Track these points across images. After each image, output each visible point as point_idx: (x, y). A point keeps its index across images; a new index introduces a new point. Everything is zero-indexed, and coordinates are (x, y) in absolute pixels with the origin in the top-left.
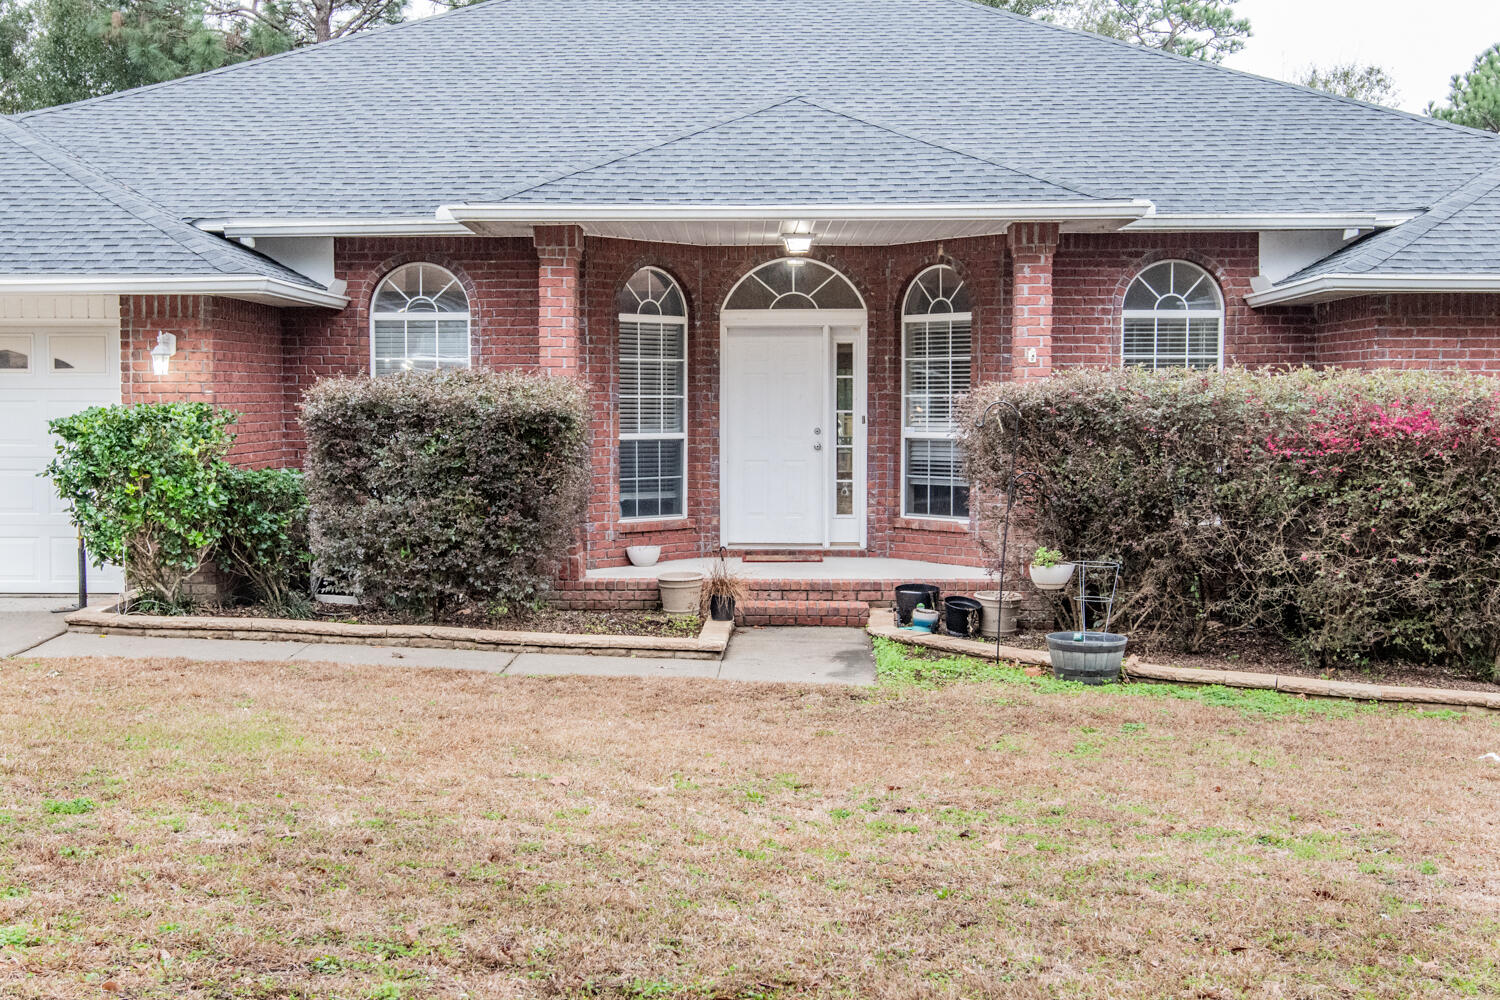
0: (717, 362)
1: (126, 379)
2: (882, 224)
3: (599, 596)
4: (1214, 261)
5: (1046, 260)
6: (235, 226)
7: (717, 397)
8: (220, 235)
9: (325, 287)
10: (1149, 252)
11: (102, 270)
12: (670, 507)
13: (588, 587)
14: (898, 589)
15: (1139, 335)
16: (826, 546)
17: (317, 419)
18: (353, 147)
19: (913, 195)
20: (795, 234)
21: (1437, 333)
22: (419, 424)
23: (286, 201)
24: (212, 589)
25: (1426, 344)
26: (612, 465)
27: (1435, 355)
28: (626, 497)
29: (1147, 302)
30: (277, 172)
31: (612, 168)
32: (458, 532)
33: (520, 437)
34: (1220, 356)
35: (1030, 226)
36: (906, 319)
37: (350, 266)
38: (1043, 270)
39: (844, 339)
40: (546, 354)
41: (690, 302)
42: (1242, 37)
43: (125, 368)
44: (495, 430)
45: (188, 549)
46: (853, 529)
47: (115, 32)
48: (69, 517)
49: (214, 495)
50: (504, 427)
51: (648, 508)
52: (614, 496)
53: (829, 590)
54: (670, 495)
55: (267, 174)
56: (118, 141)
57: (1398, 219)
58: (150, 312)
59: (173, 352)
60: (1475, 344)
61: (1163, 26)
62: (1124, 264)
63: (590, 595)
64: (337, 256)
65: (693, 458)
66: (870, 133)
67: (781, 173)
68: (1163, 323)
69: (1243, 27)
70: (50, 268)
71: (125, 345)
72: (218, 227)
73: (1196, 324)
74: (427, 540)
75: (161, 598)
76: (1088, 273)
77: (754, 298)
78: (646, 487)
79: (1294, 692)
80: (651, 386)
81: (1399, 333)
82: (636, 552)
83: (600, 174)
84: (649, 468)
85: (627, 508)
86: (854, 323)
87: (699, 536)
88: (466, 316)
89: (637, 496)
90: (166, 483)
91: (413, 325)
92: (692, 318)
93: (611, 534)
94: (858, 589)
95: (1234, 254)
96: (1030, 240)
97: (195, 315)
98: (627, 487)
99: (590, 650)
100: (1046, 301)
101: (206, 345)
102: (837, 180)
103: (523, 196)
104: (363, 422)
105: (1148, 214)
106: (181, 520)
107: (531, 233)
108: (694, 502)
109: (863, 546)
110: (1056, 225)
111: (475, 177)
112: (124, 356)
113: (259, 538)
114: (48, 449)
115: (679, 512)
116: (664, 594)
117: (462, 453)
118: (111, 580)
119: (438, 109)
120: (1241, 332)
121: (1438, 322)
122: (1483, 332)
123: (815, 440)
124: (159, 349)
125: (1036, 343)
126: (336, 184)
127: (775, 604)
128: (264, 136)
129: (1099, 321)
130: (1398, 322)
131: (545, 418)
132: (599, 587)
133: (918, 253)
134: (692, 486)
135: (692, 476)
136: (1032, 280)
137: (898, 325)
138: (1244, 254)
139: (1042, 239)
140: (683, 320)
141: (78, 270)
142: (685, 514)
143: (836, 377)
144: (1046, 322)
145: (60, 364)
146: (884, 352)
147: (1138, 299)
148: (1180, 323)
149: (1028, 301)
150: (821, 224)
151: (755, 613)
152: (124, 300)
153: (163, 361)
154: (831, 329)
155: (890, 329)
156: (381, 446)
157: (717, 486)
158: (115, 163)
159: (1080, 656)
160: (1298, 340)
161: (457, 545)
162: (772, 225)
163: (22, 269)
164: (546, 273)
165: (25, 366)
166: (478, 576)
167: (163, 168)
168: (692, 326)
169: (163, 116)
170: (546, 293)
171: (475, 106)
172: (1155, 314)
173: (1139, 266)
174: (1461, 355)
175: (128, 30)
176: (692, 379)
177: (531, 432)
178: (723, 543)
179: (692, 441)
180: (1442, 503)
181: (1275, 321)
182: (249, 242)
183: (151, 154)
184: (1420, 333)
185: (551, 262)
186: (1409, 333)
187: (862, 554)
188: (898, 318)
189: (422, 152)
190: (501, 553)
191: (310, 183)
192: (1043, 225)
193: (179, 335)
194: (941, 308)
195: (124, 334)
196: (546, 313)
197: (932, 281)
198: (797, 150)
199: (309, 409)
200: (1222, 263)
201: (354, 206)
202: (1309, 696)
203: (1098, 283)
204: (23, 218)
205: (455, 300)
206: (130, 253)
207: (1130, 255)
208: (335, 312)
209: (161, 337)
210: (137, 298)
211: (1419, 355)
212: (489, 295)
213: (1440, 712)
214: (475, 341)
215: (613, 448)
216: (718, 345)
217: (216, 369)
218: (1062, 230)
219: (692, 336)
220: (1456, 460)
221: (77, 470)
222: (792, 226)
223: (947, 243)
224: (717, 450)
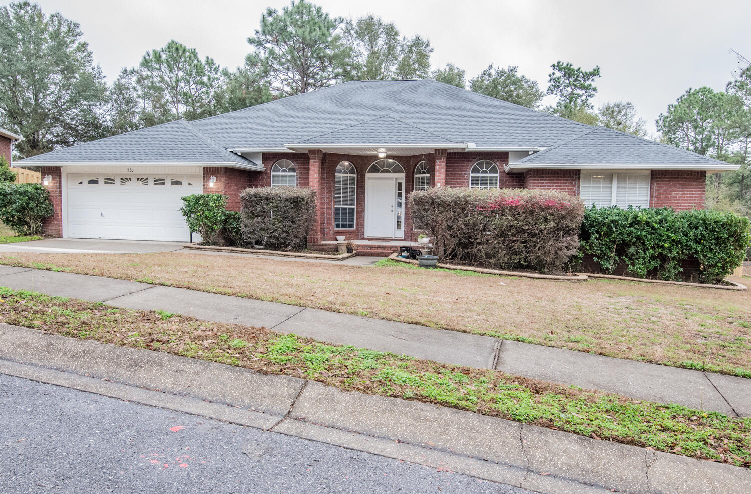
0: (365, 187)
1: (204, 188)
2: (406, 149)
3: (323, 247)
4: (496, 160)
5: (443, 159)
6: (236, 149)
7: (364, 196)
8: (232, 152)
9: (259, 165)
10: (478, 157)
11: (197, 160)
12: (351, 226)
13: (321, 245)
14: (401, 248)
15: (475, 181)
16: (393, 238)
17: (243, 197)
18: (272, 129)
19: (406, 142)
20: (380, 152)
21: (545, 180)
22: (267, 199)
23: (250, 143)
24: (223, 241)
25: (543, 183)
26: (333, 214)
27: (545, 186)
28: (337, 223)
29: (478, 171)
30: (250, 135)
31: (330, 134)
32: (276, 227)
33: (291, 203)
34: (498, 187)
35: (439, 150)
36: (415, 176)
37: (266, 160)
38: (443, 162)
39: (400, 181)
40: (311, 183)
41: (357, 170)
42: (594, 93)
43: (204, 185)
44: (285, 201)
45: (213, 230)
46: (401, 234)
47: (244, 96)
48: (185, 221)
49: (220, 216)
50: (287, 200)
51: (344, 226)
52: (333, 223)
53: (384, 247)
54: (351, 223)
55: (248, 136)
56: (214, 128)
57: (542, 149)
58: (210, 171)
59: (215, 181)
60: (556, 183)
61: (569, 89)
62: (471, 161)
63: (321, 247)
64: (263, 158)
65: (357, 213)
66: (402, 124)
67: (373, 136)
68: (482, 177)
69: (594, 89)
70: (185, 160)
71: (204, 179)
72: (232, 150)
73: (491, 178)
74: (269, 229)
75: (208, 242)
76: (460, 163)
77: (375, 169)
78: (343, 220)
79: (478, 272)
80: (345, 192)
81: (535, 180)
82: (339, 237)
83: (327, 136)
84: (344, 215)
85: (338, 226)
86: (401, 176)
87: (359, 233)
88: (295, 174)
89: (341, 223)
90: (207, 213)
91: (282, 176)
92: (358, 175)
93: (332, 232)
94: (391, 247)
95: (502, 158)
96: (439, 154)
97: (221, 171)
98: (336, 220)
99: (307, 257)
100: (443, 171)
101: (223, 179)
102: (388, 137)
103: (304, 142)
104: (254, 198)
105: (472, 147)
106: (211, 222)
107: (307, 152)
108: (357, 224)
109: (403, 238)
110: (446, 150)
111: (300, 137)
112: (204, 182)
113: (233, 228)
114: (182, 204)
115: (353, 227)
116: (339, 247)
117: (277, 207)
118: (198, 238)
119: (297, 119)
120: (503, 180)
121: (547, 177)
122: (559, 180)
123: (391, 209)
124: (211, 180)
125: (440, 182)
126: (264, 139)
127: (366, 250)
128: (251, 126)
129: (464, 176)
130: (535, 177)
131: (297, 198)
132: (324, 245)
133: (417, 158)
134: (357, 220)
135: (357, 218)
136: (439, 165)
137: (413, 177)
138: (504, 158)
139: (442, 154)
140: (355, 175)
141: (192, 160)
142: (355, 228)
143: (397, 191)
144: (443, 176)
145: (190, 184)
146: (409, 185)
147: (475, 170)
148: (487, 177)
149: (438, 170)
150: (388, 149)
151: (361, 252)
152: (204, 168)
153: (212, 183)
154: (396, 178)
155: (411, 178)
156: (258, 205)
157: (364, 221)
158: (212, 133)
159: (423, 261)
160: (519, 182)
161: (277, 230)
162: (375, 149)
163: (179, 160)
164: (311, 162)
165: (181, 184)
166: (281, 238)
167: (223, 135)
168: (358, 177)
169: (227, 121)
170: (311, 167)
171: (307, 117)
172: (480, 175)
173: (475, 162)
174: (553, 186)
175: (248, 95)
176: (357, 191)
177: (295, 202)
178: (366, 237)
179: (357, 208)
180: (521, 223)
181: (513, 177)
182: (240, 154)
183: (221, 131)
184: (542, 180)
185: (313, 159)
186: (538, 180)
187: (402, 240)
188: (413, 175)
189: (289, 130)
190: (288, 232)
191: (258, 138)
192: (442, 150)
193: (217, 177)
194: (424, 173)
195: (204, 177)
196: (311, 172)
197: (421, 166)
198: (381, 129)
199: (242, 195)
200: (498, 161)
201: (266, 145)
202: (482, 273)
203: (463, 166)
204: (182, 147)
205: (293, 170)
206: (205, 156)
207: (473, 158)
208: (262, 172)
209: (211, 177)
210: (207, 167)
211: (541, 186)
212: (301, 168)
213: (514, 277)
214: (297, 180)
215: (333, 209)
216: (365, 182)
217: (226, 186)
218: (448, 151)
219: (357, 180)
220: (523, 212)
221: (187, 209)
222: (380, 150)
223: (425, 155)
224: (364, 211)
